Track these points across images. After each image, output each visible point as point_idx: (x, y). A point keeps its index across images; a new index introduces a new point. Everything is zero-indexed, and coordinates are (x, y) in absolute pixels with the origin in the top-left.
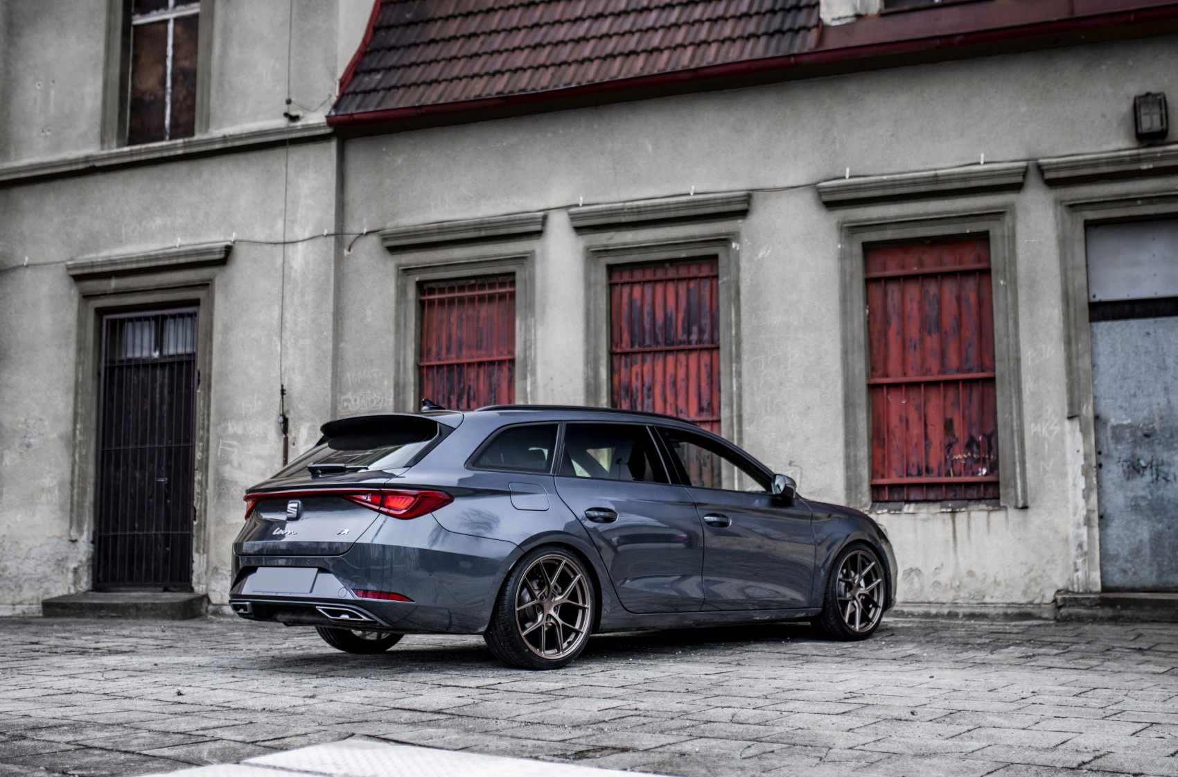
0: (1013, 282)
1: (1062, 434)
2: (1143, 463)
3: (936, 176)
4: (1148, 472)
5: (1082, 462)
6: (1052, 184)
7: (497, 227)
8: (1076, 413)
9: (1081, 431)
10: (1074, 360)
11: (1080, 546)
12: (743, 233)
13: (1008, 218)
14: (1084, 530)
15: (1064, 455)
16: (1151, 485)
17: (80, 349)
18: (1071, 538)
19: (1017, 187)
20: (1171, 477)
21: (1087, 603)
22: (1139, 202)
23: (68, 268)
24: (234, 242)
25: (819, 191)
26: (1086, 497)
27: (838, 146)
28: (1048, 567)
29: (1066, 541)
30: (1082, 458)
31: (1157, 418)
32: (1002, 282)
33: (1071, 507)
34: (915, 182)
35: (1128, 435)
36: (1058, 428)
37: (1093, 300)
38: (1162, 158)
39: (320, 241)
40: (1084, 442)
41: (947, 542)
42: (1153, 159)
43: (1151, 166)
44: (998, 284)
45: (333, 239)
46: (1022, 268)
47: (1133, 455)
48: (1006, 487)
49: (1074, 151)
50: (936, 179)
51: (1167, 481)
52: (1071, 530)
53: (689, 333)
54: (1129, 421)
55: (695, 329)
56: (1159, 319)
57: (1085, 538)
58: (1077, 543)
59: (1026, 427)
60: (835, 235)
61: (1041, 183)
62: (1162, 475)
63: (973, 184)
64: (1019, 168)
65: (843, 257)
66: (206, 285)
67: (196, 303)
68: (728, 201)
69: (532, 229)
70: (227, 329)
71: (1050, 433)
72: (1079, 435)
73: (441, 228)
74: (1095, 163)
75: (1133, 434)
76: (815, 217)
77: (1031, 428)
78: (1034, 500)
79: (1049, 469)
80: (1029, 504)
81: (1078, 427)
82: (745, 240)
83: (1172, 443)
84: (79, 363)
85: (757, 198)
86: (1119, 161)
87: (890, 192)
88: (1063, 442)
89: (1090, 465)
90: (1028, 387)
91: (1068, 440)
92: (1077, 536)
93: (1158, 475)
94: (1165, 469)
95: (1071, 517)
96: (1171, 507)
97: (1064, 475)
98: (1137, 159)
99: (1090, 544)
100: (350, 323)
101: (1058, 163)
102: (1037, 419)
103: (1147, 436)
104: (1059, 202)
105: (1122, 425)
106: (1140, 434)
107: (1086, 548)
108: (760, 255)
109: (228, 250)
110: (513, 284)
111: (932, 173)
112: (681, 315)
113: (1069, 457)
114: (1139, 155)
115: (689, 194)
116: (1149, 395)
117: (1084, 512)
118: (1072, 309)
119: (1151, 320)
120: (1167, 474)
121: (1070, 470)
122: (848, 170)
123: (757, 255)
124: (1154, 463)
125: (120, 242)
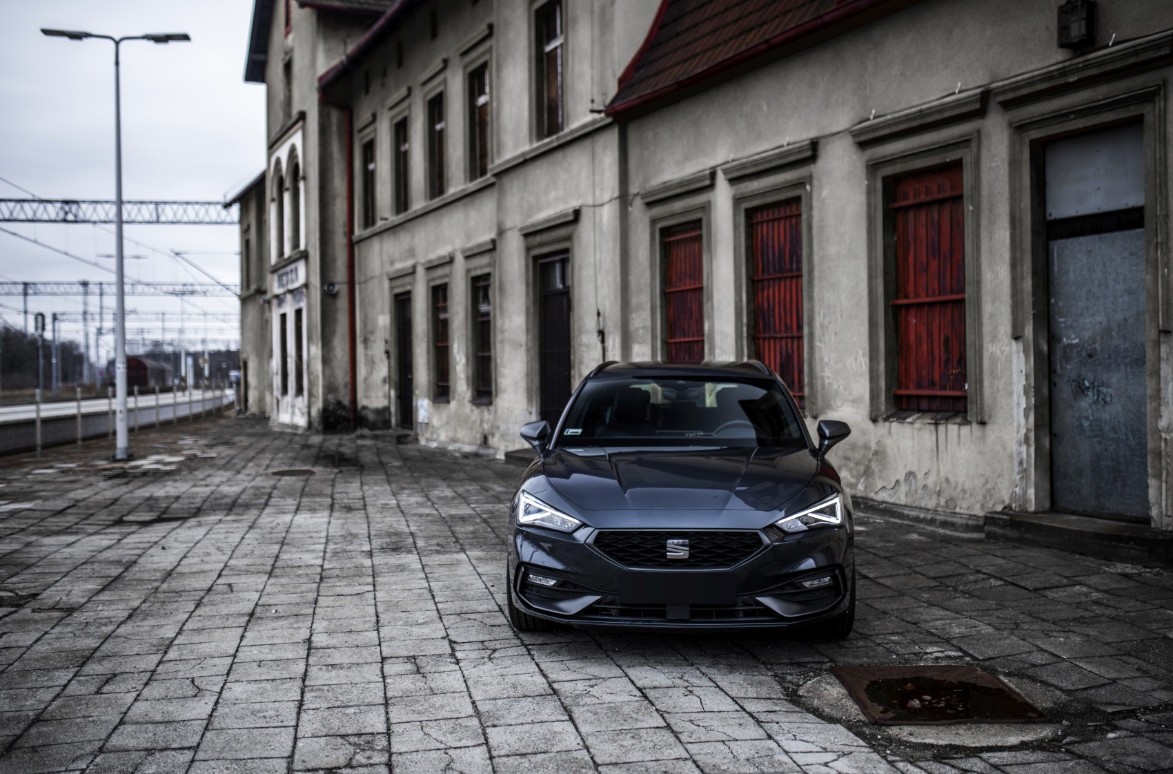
0: (978, 207)
1: (1010, 354)
2: (1087, 384)
3: (921, 111)
4: (1090, 394)
5: (1024, 383)
6: (1007, 105)
7: (689, 184)
8: (1020, 334)
9: (1024, 352)
10: (1019, 281)
11: (1021, 463)
12: (814, 175)
13: (974, 144)
14: (1024, 448)
15: (1011, 375)
16: (1093, 406)
17: (527, 285)
18: (1015, 454)
19: (981, 113)
20: (1108, 399)
21: (1001, 522)
22: (1072, 117)
23: (521, 229)
24: (581, 206)
25: (855, 134)
26: (1026, 416)
27: (868, 90)
28: (999, 481)
29: (1011, 456)
30: (1024, 378)
31: (1098, 338)
32: (971, 208)
33: (1015, 424)
34: (909, 118)
35: (1075, 355)
36: (1008, 348)
37: (1049, 218)
38: (1086, 67)
39: (613, 202)
40: (1026, 362)
41: (932, 450)
42: (1078, 70)
43: (1076, 78)
44: (968, 210)
45: (618, 201)
46: (984, 192)
47: (1079, 375)
48: (972, 404)
49: (1024, 70)
50: (921, 114)
51: (1105, 402)
52: (1015, 447)
53: (791, 263)
54: (1077, 341)
55: (795, 259)
56: (1103, 235)
57: (1024, 456)
58: (1019, 459)
59: (985, 346)
60: (864, 170)
61: (999, 106)
62: (1102, 396)
63: (947, 114)
64: (976, 95)
65: (870, 192)
66: (569, 238)
67: (567, 251)
68: (800, 150)
69: (706, 184)
70: (580, 269)
71: (1002, 352)
72: (1022, 355)
73: (666, 187)
74: (1031, 82)
75: (1079, 354)
76: (855, 157)
77: (990, 349)
78: (990, 416)
79: (1001, 387)
80: (986, 418)
81: (1022, 348)
82: (815, 182)
83: (1110, 364)
84: (527, 294)
85: (822, 142)
86: (1049, 76)
87: (894, 129)
88: (1011, 362)
89: (1029, 385)
90: (987, 308)
91: (1015, 361)
92: (1020, 453)
93: (1098, 396)
94: (1104, 390)
95: (1015, 434)
96: (1107, 429)
97: (1011, 394)
98: (1063, 72)
99: (1028, 462)
100: (633, 261)
101: (1003, 86)
102: (994, 339)
103: (1090, 356)
104: (1010, 124)
105: (1071, 344)
106: (1084, 354)
107: (1025, 466)
108: (824, 194)
109: (577, 213)
110: (700, 228)
111: (918, 108)
112: (788, 248)
113: (1015, 376)
114: (1064, 68)
115: (782, 146)
116: (1093, 315)
117: (1024, 431)
118: (1018, 231)
119: (1097, 237)
120: (1105, 396)
121: (1015, 389)
122: (874, 112)
123: (821, 194)
124: (1096, 383)
125: (539, 209)
